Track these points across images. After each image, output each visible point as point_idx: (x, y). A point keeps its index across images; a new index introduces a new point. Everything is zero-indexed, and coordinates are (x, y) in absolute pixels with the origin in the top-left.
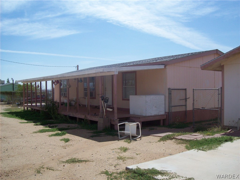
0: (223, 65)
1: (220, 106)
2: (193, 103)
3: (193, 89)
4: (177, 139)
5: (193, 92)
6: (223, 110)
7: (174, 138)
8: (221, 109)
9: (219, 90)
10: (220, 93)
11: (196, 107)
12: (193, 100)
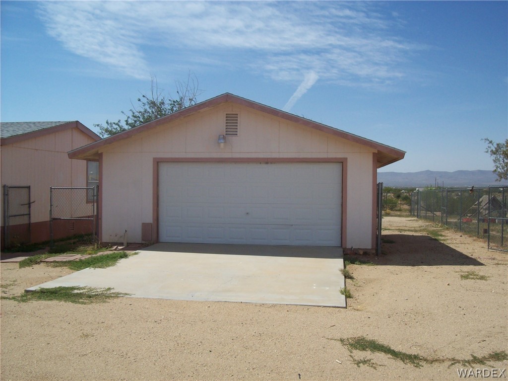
0: (102, 153)
1: (95, 214)
2: (51, 210)
3: (51, 188)
4: (47, 262)
5: (51, 192)
6: (101, 219)
7: (41, 262)
8: (98, 217)
9: (94, 190)
10: (95, 194)
11: (55, 216)
12: (51, 206)
